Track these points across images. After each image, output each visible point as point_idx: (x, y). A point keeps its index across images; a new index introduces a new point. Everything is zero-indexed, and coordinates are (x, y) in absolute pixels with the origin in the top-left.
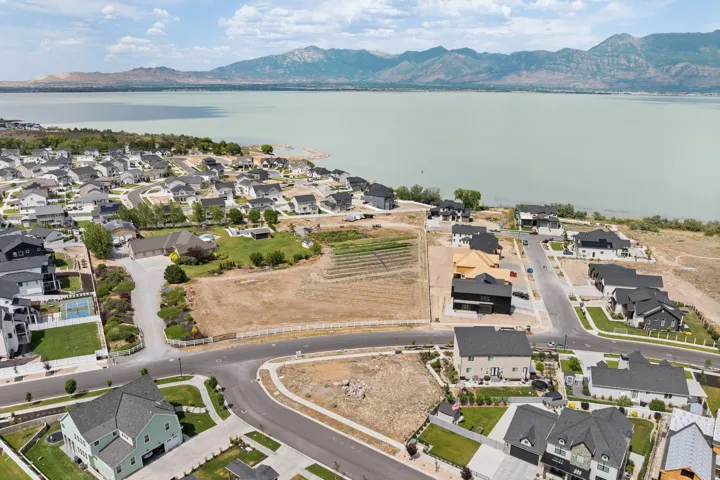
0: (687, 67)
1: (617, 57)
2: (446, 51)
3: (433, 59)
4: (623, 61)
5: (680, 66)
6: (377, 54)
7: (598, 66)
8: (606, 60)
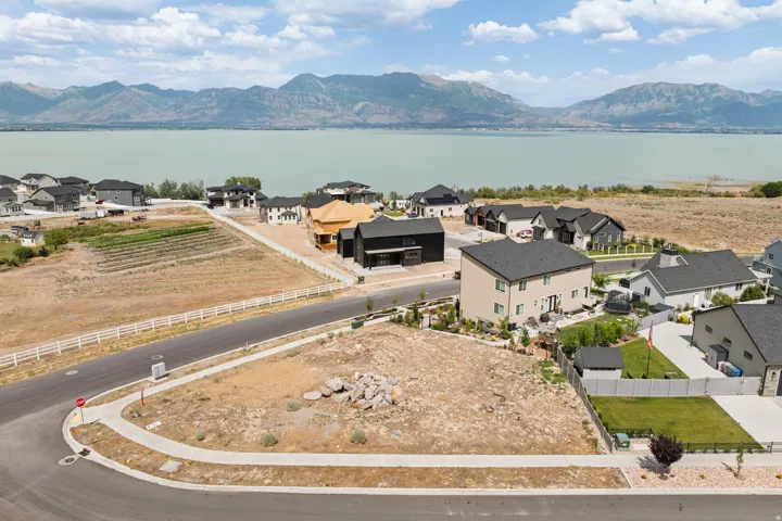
0: (367, 106)
1: (307, 95)
2: (123, 86)
3: (109, 95)
4: (312, 99)
5: (360, 105)
6: (29, 89)
7: (289, 103)
8: (296, 98)
